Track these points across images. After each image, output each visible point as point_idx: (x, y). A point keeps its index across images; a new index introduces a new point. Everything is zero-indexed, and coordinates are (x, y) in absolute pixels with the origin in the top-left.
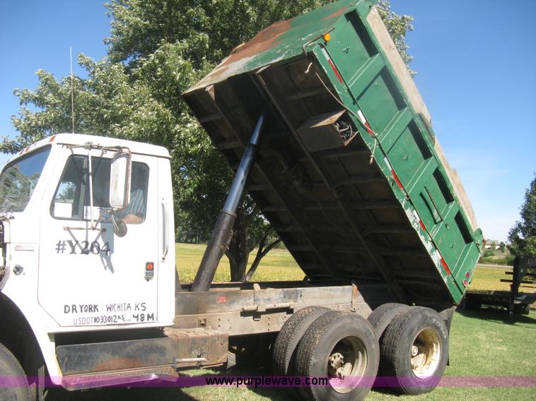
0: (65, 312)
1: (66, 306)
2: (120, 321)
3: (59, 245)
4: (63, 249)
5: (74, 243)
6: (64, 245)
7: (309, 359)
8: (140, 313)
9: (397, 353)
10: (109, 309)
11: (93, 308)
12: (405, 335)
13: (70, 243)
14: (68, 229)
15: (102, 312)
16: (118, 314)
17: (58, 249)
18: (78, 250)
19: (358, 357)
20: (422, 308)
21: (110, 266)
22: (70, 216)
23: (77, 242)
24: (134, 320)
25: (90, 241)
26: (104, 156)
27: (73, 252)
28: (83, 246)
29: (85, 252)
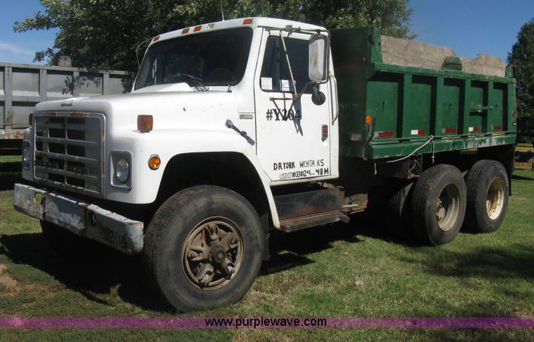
0: (275, 169)
1: (275, 164)
2: (308, 175)
3: (268, 113)
4: (271, 117)
5: (278, 111)
6: (271, 113)
7: (425, 203)
8: (320, 168)
9: (478, 197)
10: (302, 165)
11: (291, 165)
12: (483, 183)
13: (275, 110)
14: (273, 99)
15: (298, 168)
16: (307, 169)
17: (268, 117)
18: (280, 117)
19: (452, 202)
20: (493, 161)
21: (300, 130)
22: (271, 89)
23: (279, 110)
24: (316, 174)
25: (288, 109)
26: (290, 36)
27: (277, 119)
28: (283, 113)
29: (285, 119)
